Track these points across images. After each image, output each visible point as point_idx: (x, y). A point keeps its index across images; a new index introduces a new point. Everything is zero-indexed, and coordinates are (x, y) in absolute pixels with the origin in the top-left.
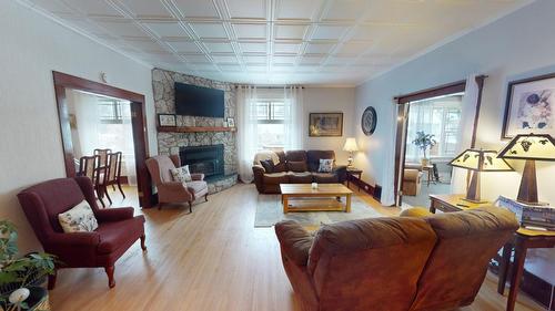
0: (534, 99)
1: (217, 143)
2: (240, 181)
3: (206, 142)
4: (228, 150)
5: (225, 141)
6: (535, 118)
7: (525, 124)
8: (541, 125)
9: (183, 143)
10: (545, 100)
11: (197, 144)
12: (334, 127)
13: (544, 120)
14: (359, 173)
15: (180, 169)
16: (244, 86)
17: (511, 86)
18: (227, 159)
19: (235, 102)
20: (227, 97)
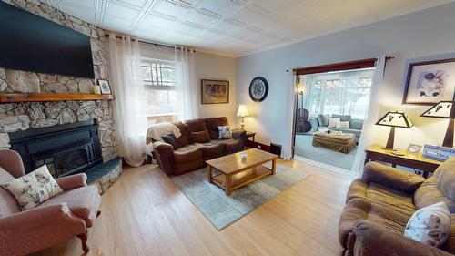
0: (430, 77)
1: (86, 118)
2: (126, 166)
3: (67, 117)
4: (104, 127)
5: (98, 113)
6: (430, 89)
7: (423, 94)
8: (435, 94)
9: (19, 123)
10: (439, 77)
11: (51, 123)
12: (222, 94)
13: (438, 91)
14: (253, 135)
15: (32, 177)
16: (121, 37)
17: (411, 66)
18: (104, 141)
19: (107, 57)
20: (95, 48)
